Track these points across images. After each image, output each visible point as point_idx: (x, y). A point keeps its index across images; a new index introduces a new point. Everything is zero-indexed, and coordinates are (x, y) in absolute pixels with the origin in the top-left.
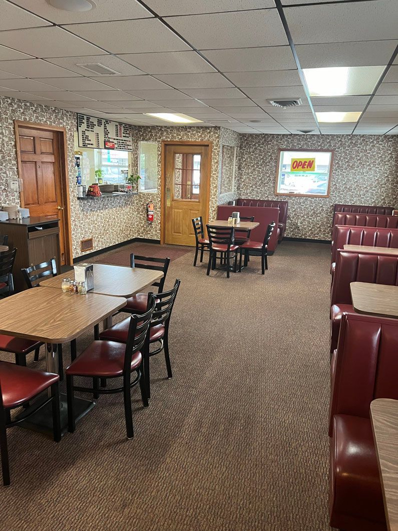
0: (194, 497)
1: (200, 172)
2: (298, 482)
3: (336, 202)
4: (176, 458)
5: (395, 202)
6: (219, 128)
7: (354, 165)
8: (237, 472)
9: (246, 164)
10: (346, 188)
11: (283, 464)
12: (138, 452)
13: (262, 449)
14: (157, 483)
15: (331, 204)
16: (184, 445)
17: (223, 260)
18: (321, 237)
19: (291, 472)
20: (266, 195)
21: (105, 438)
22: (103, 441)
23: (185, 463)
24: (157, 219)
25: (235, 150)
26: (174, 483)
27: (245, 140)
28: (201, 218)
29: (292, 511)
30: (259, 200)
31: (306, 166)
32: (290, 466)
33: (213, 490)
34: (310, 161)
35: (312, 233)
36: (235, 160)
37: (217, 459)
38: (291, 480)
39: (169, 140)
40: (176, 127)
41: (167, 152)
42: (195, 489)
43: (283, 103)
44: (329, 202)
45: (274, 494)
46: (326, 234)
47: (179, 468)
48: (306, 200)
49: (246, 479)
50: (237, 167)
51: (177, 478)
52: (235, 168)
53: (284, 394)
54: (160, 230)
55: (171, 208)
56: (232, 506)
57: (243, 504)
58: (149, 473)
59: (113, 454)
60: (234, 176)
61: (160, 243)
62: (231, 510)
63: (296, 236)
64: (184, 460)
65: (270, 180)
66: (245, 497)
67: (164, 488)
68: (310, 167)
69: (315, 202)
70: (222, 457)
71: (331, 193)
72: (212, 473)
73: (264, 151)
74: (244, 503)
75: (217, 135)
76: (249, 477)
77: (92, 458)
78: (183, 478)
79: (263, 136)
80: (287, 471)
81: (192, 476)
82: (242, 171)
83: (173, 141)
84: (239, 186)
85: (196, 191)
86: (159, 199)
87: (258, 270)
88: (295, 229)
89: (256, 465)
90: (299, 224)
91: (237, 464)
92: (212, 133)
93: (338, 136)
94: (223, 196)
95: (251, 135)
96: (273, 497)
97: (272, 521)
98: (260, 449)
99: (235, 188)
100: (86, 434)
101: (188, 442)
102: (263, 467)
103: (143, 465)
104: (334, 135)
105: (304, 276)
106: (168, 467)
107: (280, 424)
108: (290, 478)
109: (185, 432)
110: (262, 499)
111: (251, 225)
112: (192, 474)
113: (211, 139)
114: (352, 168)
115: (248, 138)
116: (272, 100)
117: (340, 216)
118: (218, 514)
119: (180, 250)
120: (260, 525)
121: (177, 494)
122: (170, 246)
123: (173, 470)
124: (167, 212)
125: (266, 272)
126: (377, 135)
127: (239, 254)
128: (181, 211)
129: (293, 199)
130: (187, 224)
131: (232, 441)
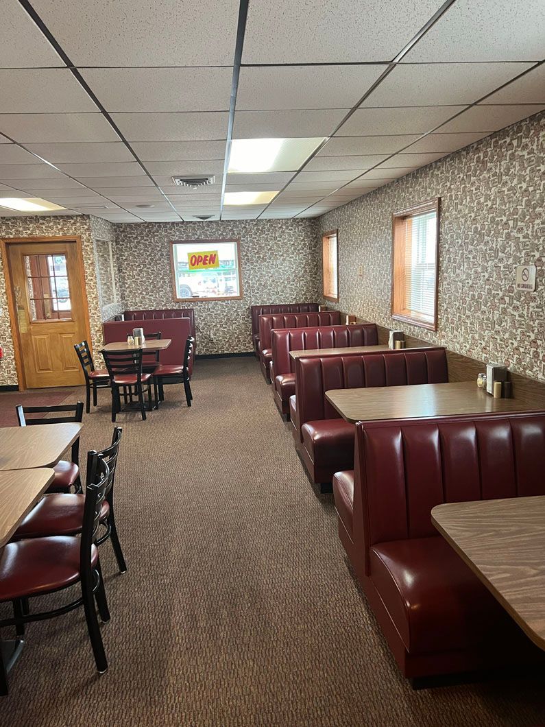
0: (229, 712)
1: (68, 279)
2: (343, 646)
3: (253, 304)
4: (183, 673)
5: (318, 296)
6: (88, 216)
7: (265, 256)
8: (268, 660)
9: (128, 264)
10: (260, 285)
11: (318, 632)
12: (124, 686)
13: (285, 622)
14: (171, 716)
15: (247, 307)
16: (185, 653)
17: (128, 396)
18: (241, 349)
19: (330, 637)
20: (163, 303)
21: (64, 684)
22: (62, 690)
23: (198, 675)
24: (8, 354)
25: (110, 246)
26: (194, 706)
27: (122, 232)
28: (85, 342)
29: (352, 681)
30: (155, 311)
31: (207, 262)
32: (326, 630)
33: (249, 695)
34: (211, 255)
35: (230, 345)
36: (111, 260)
37: (237, 655)
38: (334, 646)
39: (12, 237)
40: (20, 218)
41: (11, 255)
42: (226, 703)
43: (193, 181)
44: (244, 305)
45: (323, 670)
46: (247, 345)
47: (191, 684)
48: (216, 304)
49: (284, 665)
50: (116, 269)
51: (195, 698)
52: (113, 270)
53: (281, 548)
54: (16, 369)
55: (29, 333)
56: (281, 704)
57: (293, 696)
58: (154, 706)
59: (87, 702)
60: (114, 282)
61: (18, 390)
62: (282, 709)
63: (211, 352)
64: (194, 671)
65: (164, 282)
66: (292, 687)
67: (184, 717)
68: (213, 263)
69: (227, 307)
70: (242, 649)
71: (245, 293)
72: (238, 674)
73: (150, 246)
74: (293, 694)
75: (86, 227)
76: (285, 661)
77: (56, 719)
78: (203, 696)
79: (146, 225)
80: (325, 638)
81: (215, 688)
82: (123, 273)
83: (19, 238)
84: (123, 294)
85: (66, 306)
86: (8, 324)
87: (181, 402)
88: (208, 343)
89: (287, 643)
90: (212, 337)
91: (264, 651)
92: (78, 224)
93: (241, 222)
94: (105, 309)
95: (129, 225)
96: (324, 674)
97: (335, 701)
98: (283, 623)
99: (119, 297)
100: (29, 690)
101: (188, 646)
102: (296, 643)
103: (139, 701)
104: (236, 221)
105: (240, 400)
106: (176, 689)
107: (293, 585)
108: (332, 644)
109: (178, 636)
110: (312, 682)
111: (164, 344)
112: (213, 686)
113: (78, 233)
114: (264, 259)
115: (125, 228)
116: (175, 177)
117: (265, 319)
118: (268, 721)
119: (54, 394)
120: (323, 713)
121: (204, 718)
122: (36, 391)
123: (186, 690)
124: (22, 341)
125: (192, 402)
126: (285, 219)
127: (152, 386)
128: (45, 337)
129: (200, 304)
130: (59, 355)
131: (245, 625)
